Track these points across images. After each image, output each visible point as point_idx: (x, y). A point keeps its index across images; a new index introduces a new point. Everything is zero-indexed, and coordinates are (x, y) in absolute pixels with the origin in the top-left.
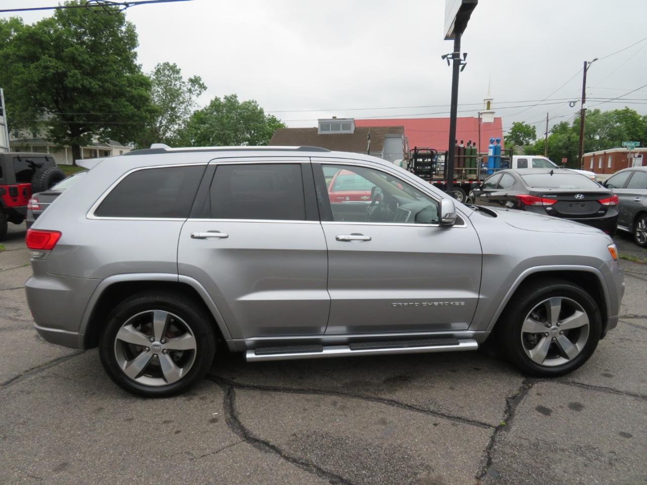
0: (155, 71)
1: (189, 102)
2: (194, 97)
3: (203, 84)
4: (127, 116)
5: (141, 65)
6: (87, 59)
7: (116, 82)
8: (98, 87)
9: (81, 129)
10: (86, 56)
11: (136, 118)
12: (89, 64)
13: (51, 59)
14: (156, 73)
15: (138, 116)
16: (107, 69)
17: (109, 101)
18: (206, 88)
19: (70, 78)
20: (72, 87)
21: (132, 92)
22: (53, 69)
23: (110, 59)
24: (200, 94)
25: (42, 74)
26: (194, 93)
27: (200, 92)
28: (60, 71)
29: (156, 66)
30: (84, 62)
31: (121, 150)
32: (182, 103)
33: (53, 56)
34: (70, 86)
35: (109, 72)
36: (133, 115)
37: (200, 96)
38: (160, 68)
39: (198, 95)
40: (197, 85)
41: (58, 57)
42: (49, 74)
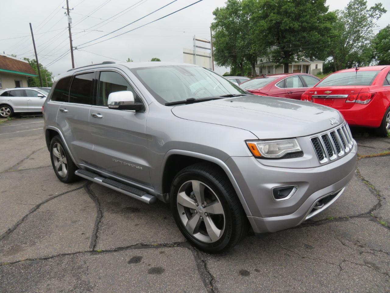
0: (347, 7)
1: (370, 25)
2: (374, 21)
3: (383, 9)
4: (315, 42)
5: (329, 6)
6: (294, 10)
7: (309, 21)
8: (298, 26)
9: (290, 53)
10: (293, 9)
11: (321, 43)
12: (295, 13)
13: (274, 15)
14: (348, 9)
15: (322, 41)
16: (305, 14)
17: (305, 34)
18: (386, 11)
19: (283, 24)
20: (284, 29)
21: (320, 26)
22: (275, 21)
23: (307, 7)
24: (380, 17)
25: (269, 25)
26: (375, 17)
27: (380, 15)
28: (278, 21)
29: (348, 4)
30: (292, 12)
31: (317, 64)
32: (365, 26)
33: (276, 13)
34: (283, 28)
35: (306, 16)
36: (319, 40)
37: (380, 19)
38: (351, 4)
39: (378, 18)
40: (377, 11)
41: (279, 13)
42: (272, 24)
